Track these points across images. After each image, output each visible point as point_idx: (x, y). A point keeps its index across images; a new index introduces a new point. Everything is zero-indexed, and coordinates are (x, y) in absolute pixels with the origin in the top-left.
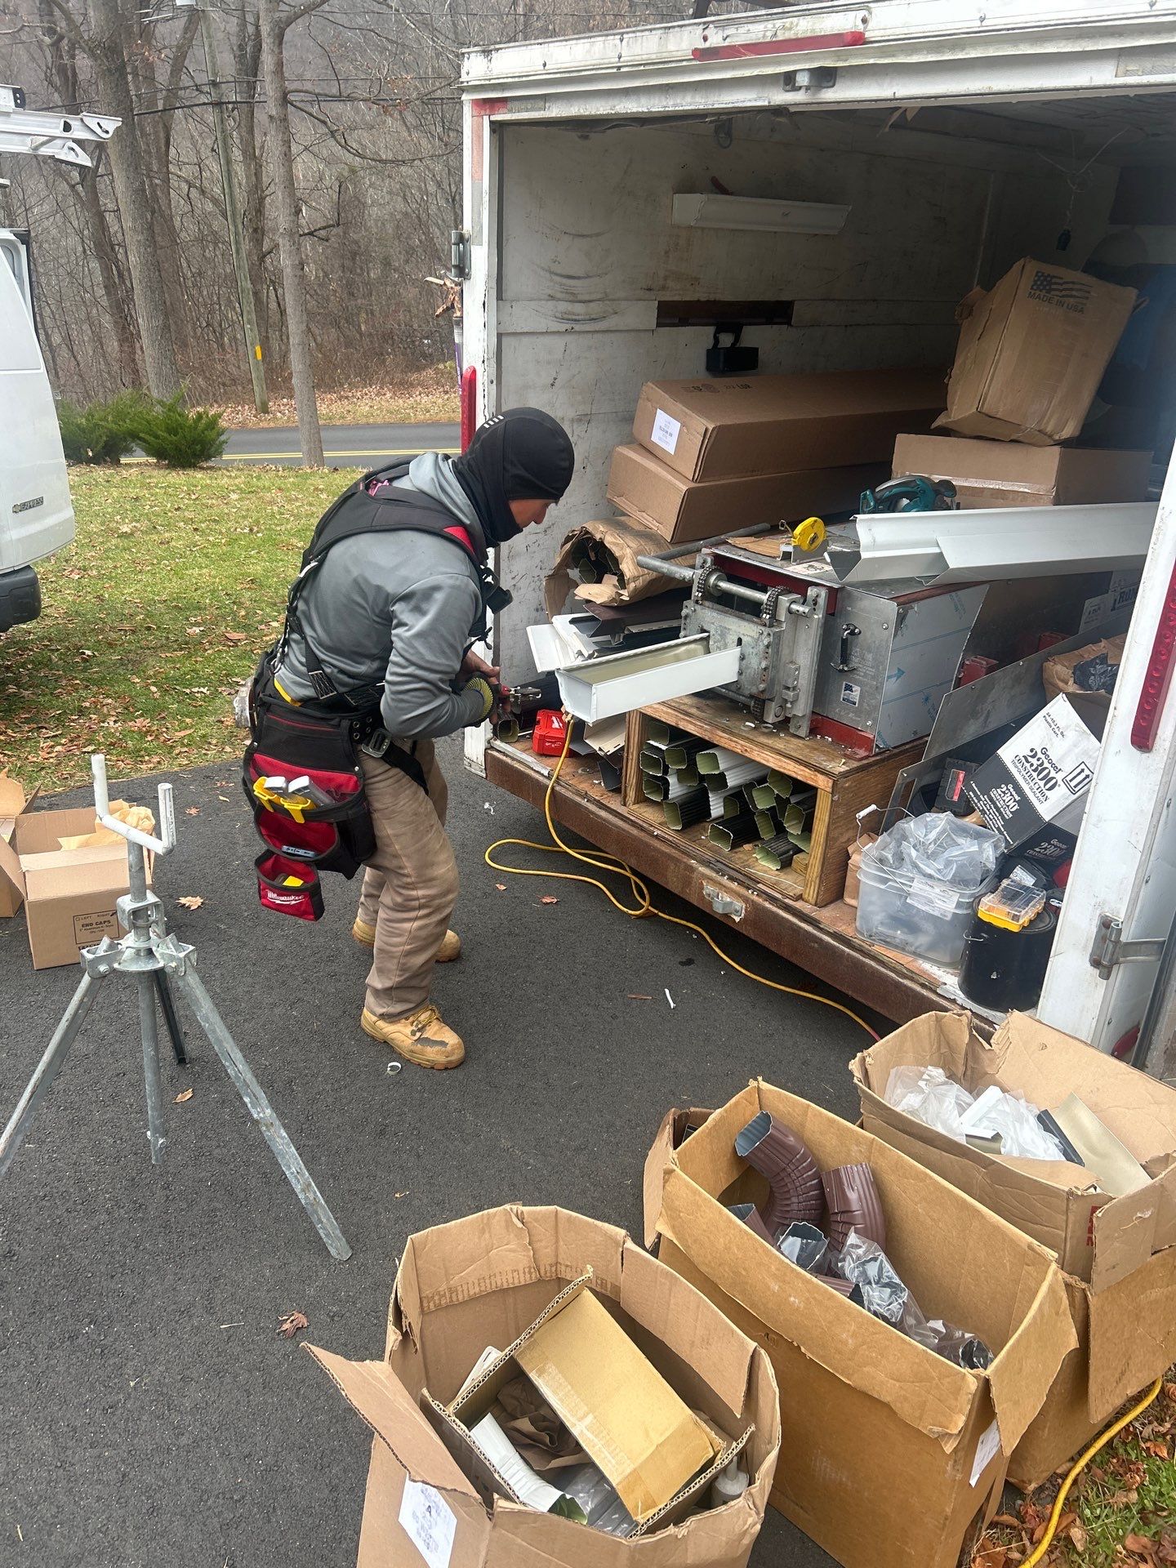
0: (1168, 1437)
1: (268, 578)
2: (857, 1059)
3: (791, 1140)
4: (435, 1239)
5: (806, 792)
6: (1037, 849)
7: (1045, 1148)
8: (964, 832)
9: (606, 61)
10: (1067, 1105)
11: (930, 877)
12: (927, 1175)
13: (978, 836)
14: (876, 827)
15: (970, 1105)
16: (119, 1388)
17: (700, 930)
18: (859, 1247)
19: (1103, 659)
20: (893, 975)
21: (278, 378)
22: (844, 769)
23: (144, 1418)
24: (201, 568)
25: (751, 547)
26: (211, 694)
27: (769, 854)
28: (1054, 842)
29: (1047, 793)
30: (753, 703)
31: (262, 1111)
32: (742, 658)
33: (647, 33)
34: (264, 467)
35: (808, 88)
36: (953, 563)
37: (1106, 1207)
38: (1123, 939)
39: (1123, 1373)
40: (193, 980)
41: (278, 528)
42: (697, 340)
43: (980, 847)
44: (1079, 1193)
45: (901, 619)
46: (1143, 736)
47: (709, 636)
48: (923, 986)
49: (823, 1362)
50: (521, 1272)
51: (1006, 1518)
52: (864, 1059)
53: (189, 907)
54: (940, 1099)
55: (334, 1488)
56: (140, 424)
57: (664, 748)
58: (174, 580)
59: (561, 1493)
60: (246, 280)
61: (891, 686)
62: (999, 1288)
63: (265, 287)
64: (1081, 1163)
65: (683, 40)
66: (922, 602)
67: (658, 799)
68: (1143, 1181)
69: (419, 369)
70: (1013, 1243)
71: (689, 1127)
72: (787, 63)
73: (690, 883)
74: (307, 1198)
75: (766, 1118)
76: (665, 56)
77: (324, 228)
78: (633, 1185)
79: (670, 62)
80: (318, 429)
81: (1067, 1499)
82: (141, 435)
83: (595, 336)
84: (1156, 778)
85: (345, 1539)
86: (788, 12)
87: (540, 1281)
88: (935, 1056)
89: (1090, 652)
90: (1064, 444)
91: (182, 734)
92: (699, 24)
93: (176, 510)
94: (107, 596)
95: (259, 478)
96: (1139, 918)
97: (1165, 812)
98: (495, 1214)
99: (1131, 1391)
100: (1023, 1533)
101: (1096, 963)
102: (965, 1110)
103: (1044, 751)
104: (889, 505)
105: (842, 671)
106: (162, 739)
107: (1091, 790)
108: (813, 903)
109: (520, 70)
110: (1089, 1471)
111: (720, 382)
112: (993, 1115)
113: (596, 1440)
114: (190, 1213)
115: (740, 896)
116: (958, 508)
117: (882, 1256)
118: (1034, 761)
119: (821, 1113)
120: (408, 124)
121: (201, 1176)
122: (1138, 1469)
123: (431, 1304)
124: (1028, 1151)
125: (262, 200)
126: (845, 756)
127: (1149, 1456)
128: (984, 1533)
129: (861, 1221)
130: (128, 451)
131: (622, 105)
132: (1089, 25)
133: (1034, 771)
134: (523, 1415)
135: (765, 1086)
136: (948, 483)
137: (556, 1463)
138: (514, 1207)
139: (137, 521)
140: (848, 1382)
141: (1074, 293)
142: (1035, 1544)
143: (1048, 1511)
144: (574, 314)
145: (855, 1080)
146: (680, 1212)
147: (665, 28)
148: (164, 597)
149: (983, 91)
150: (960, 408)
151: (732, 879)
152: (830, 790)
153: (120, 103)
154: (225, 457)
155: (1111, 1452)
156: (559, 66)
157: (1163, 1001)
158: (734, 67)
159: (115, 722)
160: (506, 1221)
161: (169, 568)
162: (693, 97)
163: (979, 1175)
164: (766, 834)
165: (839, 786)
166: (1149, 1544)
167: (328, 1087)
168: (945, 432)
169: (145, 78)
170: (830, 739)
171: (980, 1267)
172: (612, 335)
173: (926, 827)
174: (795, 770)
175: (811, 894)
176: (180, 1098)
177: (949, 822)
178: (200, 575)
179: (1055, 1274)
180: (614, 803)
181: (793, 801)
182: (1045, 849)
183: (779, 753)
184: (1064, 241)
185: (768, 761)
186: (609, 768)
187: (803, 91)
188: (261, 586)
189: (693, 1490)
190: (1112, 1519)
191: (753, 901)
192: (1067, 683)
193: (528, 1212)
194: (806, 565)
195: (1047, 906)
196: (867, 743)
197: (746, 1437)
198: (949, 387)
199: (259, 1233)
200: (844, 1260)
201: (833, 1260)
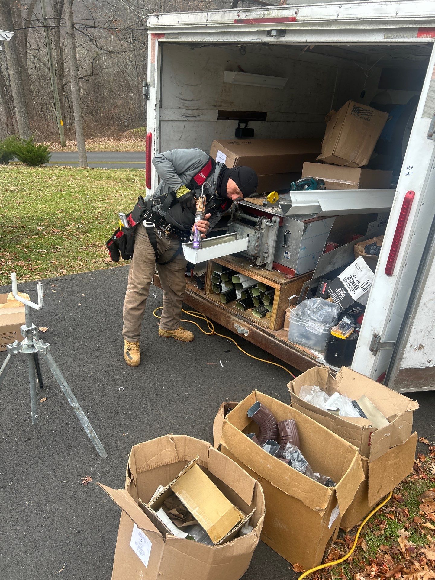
0: (394, 512)
1: (68, 209)
2: (290, 383)
3: (267, 411)
4: (141, 447)
5: (271, 290)
6: (351, 311)
7: (354, 413)
8: (326, 304)
9: (202, 22)
10: (362, 399)
11: (315, 320)
12: (314, 422)
13: (331, 306)
14: (295, 302)
15: (328, 399)
16: (22, 505)
17: (232, 340)
18: (290, 448)
19: (375, 244)
20: (301, 355)
21: (69, 133)
22: (284, 282)
23: (32, 515)
24: (42, 204)
25: (252, 201)
26: (48, 252)
27: (257, 312)
28: (357, 308)
29: (355, 291)
30: (252, 258)
31: (75, 404)
32: (249, 242)
33: (217, 12)
34: (65, 167)
35: (275, 36)
36: (324, 209)
37: (375, 432)
38: (381, 341)
39: (380, 489)
40: (49, 356)
41: (72, 190)
42: (232, 125)
43: (332, 310)
44: (366, 428)
45: (305, 228)
46: (389, 271)
47: (237, 234)
48: (311, 358)
49: (279, 487)
50: (172, 459)
51: (340, 540)
52: (292, 383)
53: (42, 331)
54: (318, 397)
55: (103, 538)
56: (17, 149)
57: (220, 274)
58: (32, 209)
59: (187, 534)
60: (57, 94)
61: (301, 253)
62: (339, 461)
63: (64, 97)
64: (366, 418)
65: (230, 16)
66: (313, 223)
67: (218, 293)
68: (387, 423)
69: (124, 131)
70: (344, 445)
71: (230, 409)
72: (269, 27)
73: (229, 323)
74: (91, 435)
75: (258, 404)
76: (224, 22)
77: (87, 76)
78: (209, 430)
79: (225, 23)
80: (85, 153)
81: (360, 534)
82: (17, 153)
83: (195, 122)
84: (393, 286)
85: (108, 555)
86: (269, 8)
87: (179, 462)
88: (316, 383)
89: (371, 241)
90: (362, 167)
91: (37, 267)
92: (236, 10)
93: (32, 182)
94: (6, 214)
95: (63, 171)
96: (387, 334)
97: (396, 298)
98: (163, 438)
99: (382, 496)
100: (346, 546)
101: (372, 350)
102: (326, 401)
103: (355, 276)
104: (301, 187)
105: (284, 247)
106: (30, 269)
107: (371, 289)
108: (273, 329)
109: (169, 23)
110: (368, 524)
111: (240, 141)
112: (336, 402)
113: (200, 516)
114: (46, 442)
115: (247, 327)
116: (325, 189)
117: (299, 451)
118: (351, 279)
119: (277, 402)
120: (119, 37)
121: (51, 428)
122: (384, 523)
123: (140, 471)
124: (349, 415)
125: (63, 64)
126: (285, 277)
127: (388, 518)
128: (332, 546)
129: (291, 439)
130: (12, 159)
131: (208, 39)
132: (375, 19)
133: (351, 283)
134: (173, 508)
135: (258, 393)
136: (322, 180)
137: (185, 524)
138: (170, 436)
139: (17, 186)
140: (287, 493)
141: (367, 114)
142: (350, 549)
143: (354, 538)
144: (188, 114)
145: (289, 390)
146: (228, 436)
147: (224, 11)
148: (28, 215)
149: (337, 41)
150: (326, 153)
151: (244, 321)
152: (279, 289)
153: (9, 25)
154: (50, 162)
155: (375, 517)
156: (184, 23)
157: (394, 363)
158: (249, 27)
159: (11, 262)
160: (167, 441)
161: (30, 204)
162: (233, 37)
163: (332, 422)
164: (256, 305)
165: (283, 288)
166: (388, 548)
167: (97, 396)
168: (321, 162)
169: (18, 15)
170: (280, 271)
171: (332, 454)
172: (201, 122)
173: (313, 302)
174: (267, 282)
175: (272, 326)
176: (42, 401)
177: (321, 301)
178: (42, 207)
179: (358, 455)
180: (202, 294)
181: (266, 293)
182: (354, 310)
183: (262, 276)
184: (363, 94)
185: (258, 279)
186: (200, 282)
187: (274, 37)
188: (66, 212)
189: (235, 530)
190: (376, 540)
191: (252, 329)
192: (362, 253)
193: (175, 437)
194: (272, 209)
195: (355, 330)
196: (292, 273)
197: (253, 512)
198: (322, 146)
199: (73, 449)
200: (285, 452)
201: (282, 453)
